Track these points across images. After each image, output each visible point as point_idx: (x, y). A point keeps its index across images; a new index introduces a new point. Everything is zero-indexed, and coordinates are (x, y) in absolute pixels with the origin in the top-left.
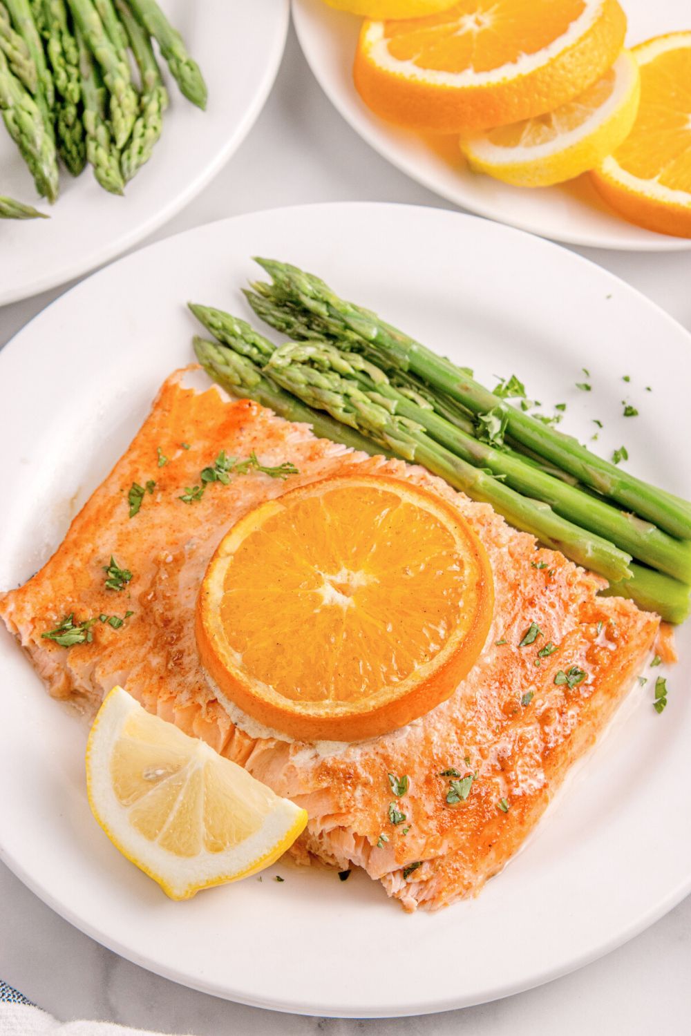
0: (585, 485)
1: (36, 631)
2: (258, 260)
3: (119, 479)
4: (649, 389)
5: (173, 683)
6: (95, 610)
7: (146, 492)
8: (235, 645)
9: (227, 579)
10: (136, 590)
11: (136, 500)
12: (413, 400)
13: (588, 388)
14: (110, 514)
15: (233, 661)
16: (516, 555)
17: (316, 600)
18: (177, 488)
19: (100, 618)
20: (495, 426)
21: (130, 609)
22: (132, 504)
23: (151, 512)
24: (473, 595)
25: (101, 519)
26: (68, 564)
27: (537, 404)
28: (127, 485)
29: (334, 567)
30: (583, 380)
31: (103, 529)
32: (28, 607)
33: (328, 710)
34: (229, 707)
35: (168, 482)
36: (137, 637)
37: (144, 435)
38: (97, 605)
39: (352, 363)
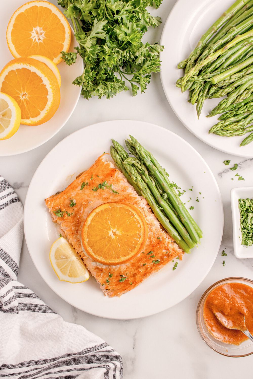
0: (179, 217)
1: (52, 210)
2: (130, 136)
3: (81, 180)
4: (204, 198)
5: (75, 236)
6: (65, 210)
7: (86, 185)
8: (88, 237)
9: (93, 219)
10: (76, 209)
11: (83, 186)
12: (152, 181)
13: (192, 190)
14: (76, 188)
15: (86, 240)
16: (155, 234)
17: (108, 233)
18: (93, 186)
19: (66, 212)
20: (166, 196)
21: (73, 213)
22: (82, 187)
23: (85, 190)
24: (139, 246)
25: (74, 188)
26: (64, 197)
27: (180, 188)
28: (82, 182)
29: (114, 227)
30: (191, 188)
31: (74, 190)
32: (52, 205)
33: (101, 259)
34: (83, 248)
35: (91, 184)
36: (72, 220)
37: (90, 170)
38: (66, 209)
39: (142, 168)
